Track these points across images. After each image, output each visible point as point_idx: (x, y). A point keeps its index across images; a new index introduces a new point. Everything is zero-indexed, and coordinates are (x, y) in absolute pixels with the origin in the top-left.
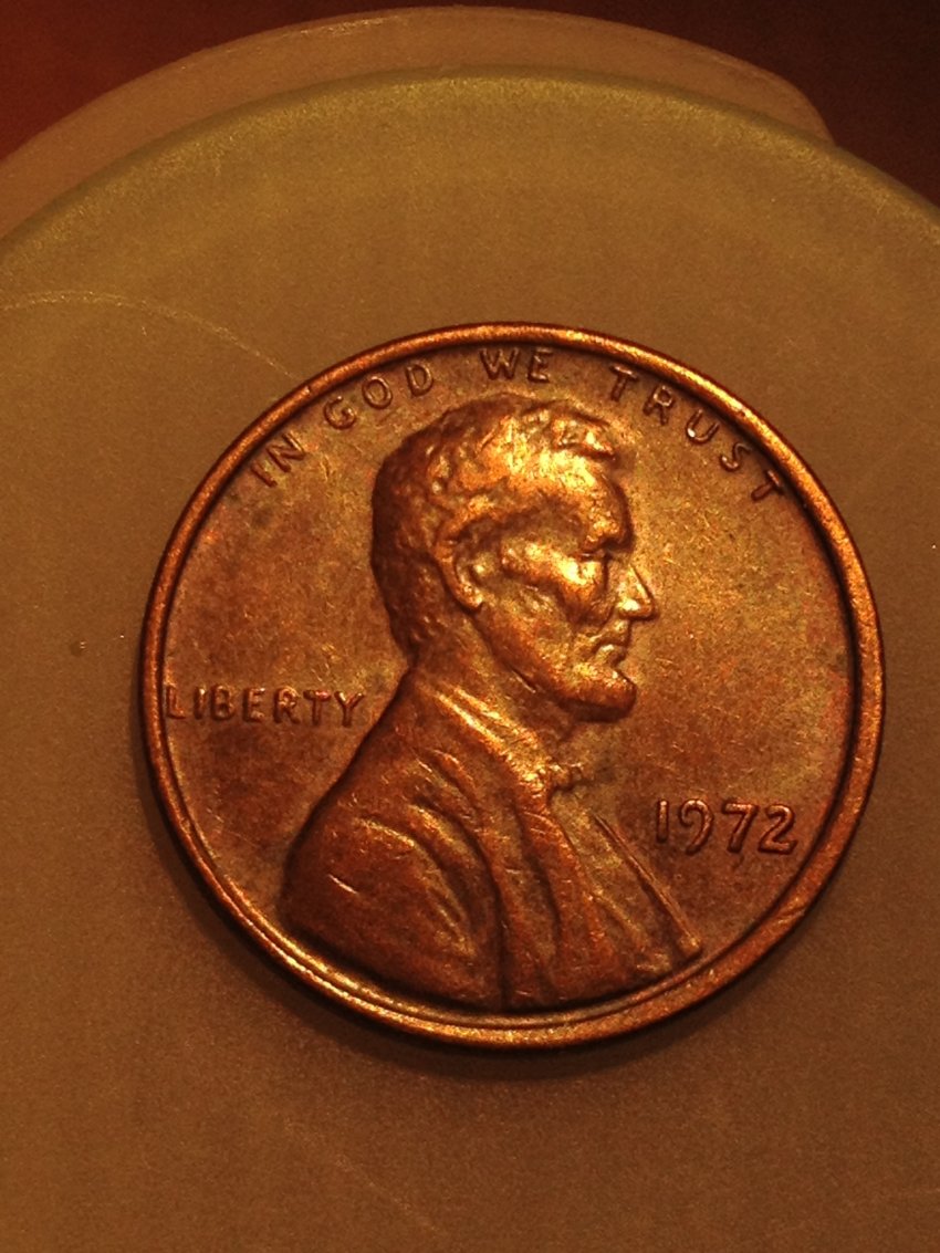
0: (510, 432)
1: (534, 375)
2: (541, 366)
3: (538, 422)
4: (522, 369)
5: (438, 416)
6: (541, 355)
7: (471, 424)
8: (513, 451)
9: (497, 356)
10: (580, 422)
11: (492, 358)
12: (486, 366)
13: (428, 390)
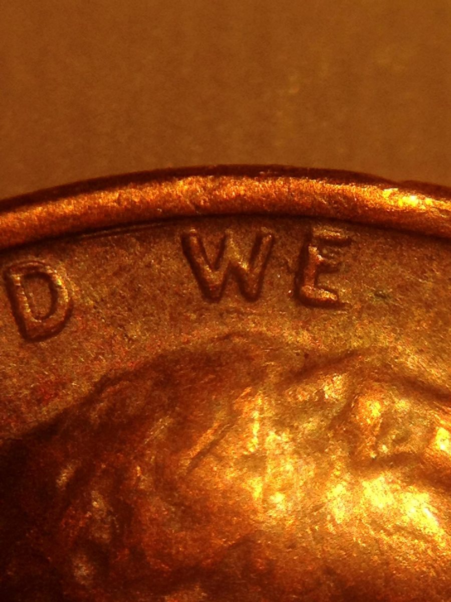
0: (256, 428)
1: (308, 289)
2: (324, 269)
3: (321, 404)
4: (280, 277)
5: (85, 388)
6: (323, 243)
7: (166, 409)
8: (263, 474)
9: (222, 247)
10: (418, 401)
11: (211, 254)
12: (196, 270)
13: (61, 326)
